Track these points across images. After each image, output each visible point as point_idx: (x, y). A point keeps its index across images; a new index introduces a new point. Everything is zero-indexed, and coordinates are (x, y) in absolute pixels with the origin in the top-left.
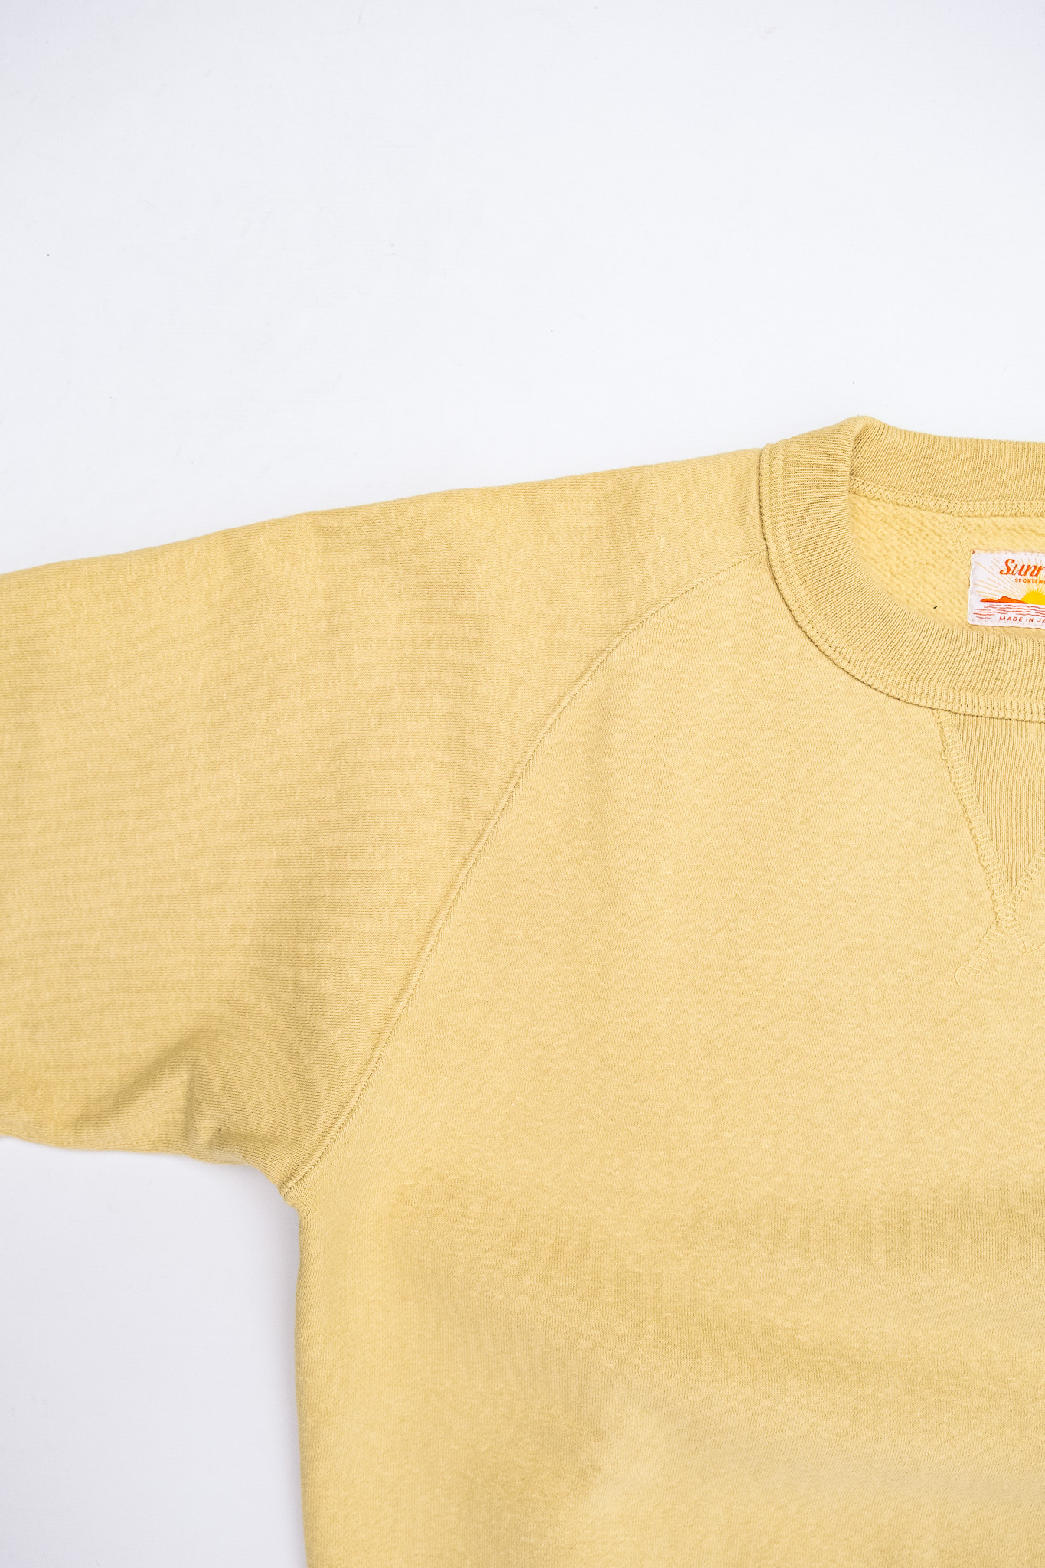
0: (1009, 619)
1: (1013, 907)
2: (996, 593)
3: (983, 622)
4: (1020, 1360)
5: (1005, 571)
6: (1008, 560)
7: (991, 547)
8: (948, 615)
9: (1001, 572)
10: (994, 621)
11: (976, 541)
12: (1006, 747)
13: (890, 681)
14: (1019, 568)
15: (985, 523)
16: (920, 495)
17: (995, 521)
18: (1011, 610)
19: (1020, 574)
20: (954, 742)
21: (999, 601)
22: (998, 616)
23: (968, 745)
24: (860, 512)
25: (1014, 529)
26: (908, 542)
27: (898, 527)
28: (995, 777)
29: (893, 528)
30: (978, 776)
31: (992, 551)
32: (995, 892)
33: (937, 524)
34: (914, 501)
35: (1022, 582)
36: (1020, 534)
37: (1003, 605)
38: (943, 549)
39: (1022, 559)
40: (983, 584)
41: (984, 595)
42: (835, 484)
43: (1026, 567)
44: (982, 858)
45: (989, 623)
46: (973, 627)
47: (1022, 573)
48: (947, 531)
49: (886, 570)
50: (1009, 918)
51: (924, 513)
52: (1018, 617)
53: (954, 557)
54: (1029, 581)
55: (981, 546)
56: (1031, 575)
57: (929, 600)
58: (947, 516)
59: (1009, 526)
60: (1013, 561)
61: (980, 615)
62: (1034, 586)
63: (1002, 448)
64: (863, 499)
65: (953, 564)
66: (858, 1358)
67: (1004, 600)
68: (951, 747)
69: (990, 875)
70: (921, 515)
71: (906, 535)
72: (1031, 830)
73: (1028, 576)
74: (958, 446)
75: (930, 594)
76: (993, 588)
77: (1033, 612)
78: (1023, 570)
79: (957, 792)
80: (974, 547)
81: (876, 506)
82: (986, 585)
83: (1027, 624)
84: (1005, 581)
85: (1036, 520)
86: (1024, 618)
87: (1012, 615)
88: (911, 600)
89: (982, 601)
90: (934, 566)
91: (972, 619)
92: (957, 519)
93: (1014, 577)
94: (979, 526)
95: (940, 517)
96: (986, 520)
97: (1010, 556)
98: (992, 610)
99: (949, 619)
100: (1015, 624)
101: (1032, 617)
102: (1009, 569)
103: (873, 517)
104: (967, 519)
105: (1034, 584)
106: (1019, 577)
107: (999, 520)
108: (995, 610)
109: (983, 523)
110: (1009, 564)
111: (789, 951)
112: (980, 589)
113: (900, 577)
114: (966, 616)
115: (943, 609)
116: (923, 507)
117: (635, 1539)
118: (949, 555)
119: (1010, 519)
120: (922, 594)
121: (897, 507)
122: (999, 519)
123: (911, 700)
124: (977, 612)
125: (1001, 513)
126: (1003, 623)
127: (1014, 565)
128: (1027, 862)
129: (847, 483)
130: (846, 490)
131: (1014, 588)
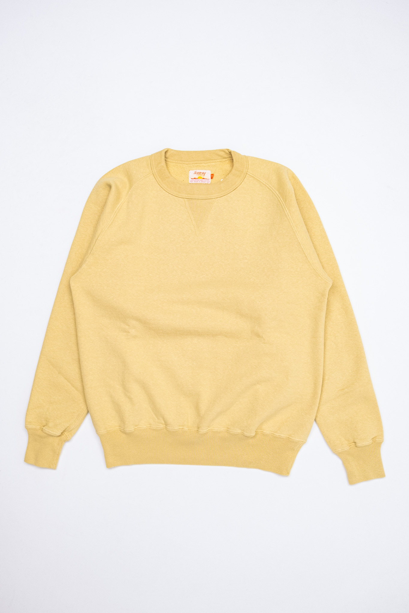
1: (199, 232)
7: (192, 169)
9: (194, 174)
10: (193, 182)
11: (190, 168)
12: (195, 204)
13: (175, 194)
23: (189, 204)
24: (169, 165)
25: (196, 166)
28: (194, 209)
29: (176, 167)
30: (191, 209)
32: (195, 229)
34: (179, 162)
37: (194, 179)
39: (198, 171)
41: (191, 178)
42: (162, 160)
44: (193, 223)
45: (193, 183)
46: (190, 184)
47: (197, 174)
48: (185, 167)
49: (175, 175)
50: (198, 234)
56: (199, 174)
61: (191, 181)
62: (200, 176)
63: (193, 152)
64: (170, 162)
65: (186, 173)
67: (194, 178)
68: (186, 204)
69: (195, 227)
70: (180, 164)
71: (178, 168)
72: (201, 218)
75: (182, 178)
76: (193, 176)
77: (200, 180)
79: (188, 213)
80: (190, 170)
81: (172, 164)
82: (191, 176)
83: (199, 182)
85: (200, 164)
87: (196, 181)
88: (179, 180)
90: (183, 173)
92: (186, 165)
95: (183, 165)
96: (191, 165)
97: (196, 171)
100: (197, 182)
104: (188, 165)
107: (194, 165)
113: (177, 176)
114: (189, 182)
115: (185, 181)
118: (185, 171)
119: (196, 164)
121: (176, 164)
123: (179, 197)
125: (194, 163)
126: (195, 183)
128: (201, 224)
129: (164, 159)
130: (164, 161)
131: (196, 176)
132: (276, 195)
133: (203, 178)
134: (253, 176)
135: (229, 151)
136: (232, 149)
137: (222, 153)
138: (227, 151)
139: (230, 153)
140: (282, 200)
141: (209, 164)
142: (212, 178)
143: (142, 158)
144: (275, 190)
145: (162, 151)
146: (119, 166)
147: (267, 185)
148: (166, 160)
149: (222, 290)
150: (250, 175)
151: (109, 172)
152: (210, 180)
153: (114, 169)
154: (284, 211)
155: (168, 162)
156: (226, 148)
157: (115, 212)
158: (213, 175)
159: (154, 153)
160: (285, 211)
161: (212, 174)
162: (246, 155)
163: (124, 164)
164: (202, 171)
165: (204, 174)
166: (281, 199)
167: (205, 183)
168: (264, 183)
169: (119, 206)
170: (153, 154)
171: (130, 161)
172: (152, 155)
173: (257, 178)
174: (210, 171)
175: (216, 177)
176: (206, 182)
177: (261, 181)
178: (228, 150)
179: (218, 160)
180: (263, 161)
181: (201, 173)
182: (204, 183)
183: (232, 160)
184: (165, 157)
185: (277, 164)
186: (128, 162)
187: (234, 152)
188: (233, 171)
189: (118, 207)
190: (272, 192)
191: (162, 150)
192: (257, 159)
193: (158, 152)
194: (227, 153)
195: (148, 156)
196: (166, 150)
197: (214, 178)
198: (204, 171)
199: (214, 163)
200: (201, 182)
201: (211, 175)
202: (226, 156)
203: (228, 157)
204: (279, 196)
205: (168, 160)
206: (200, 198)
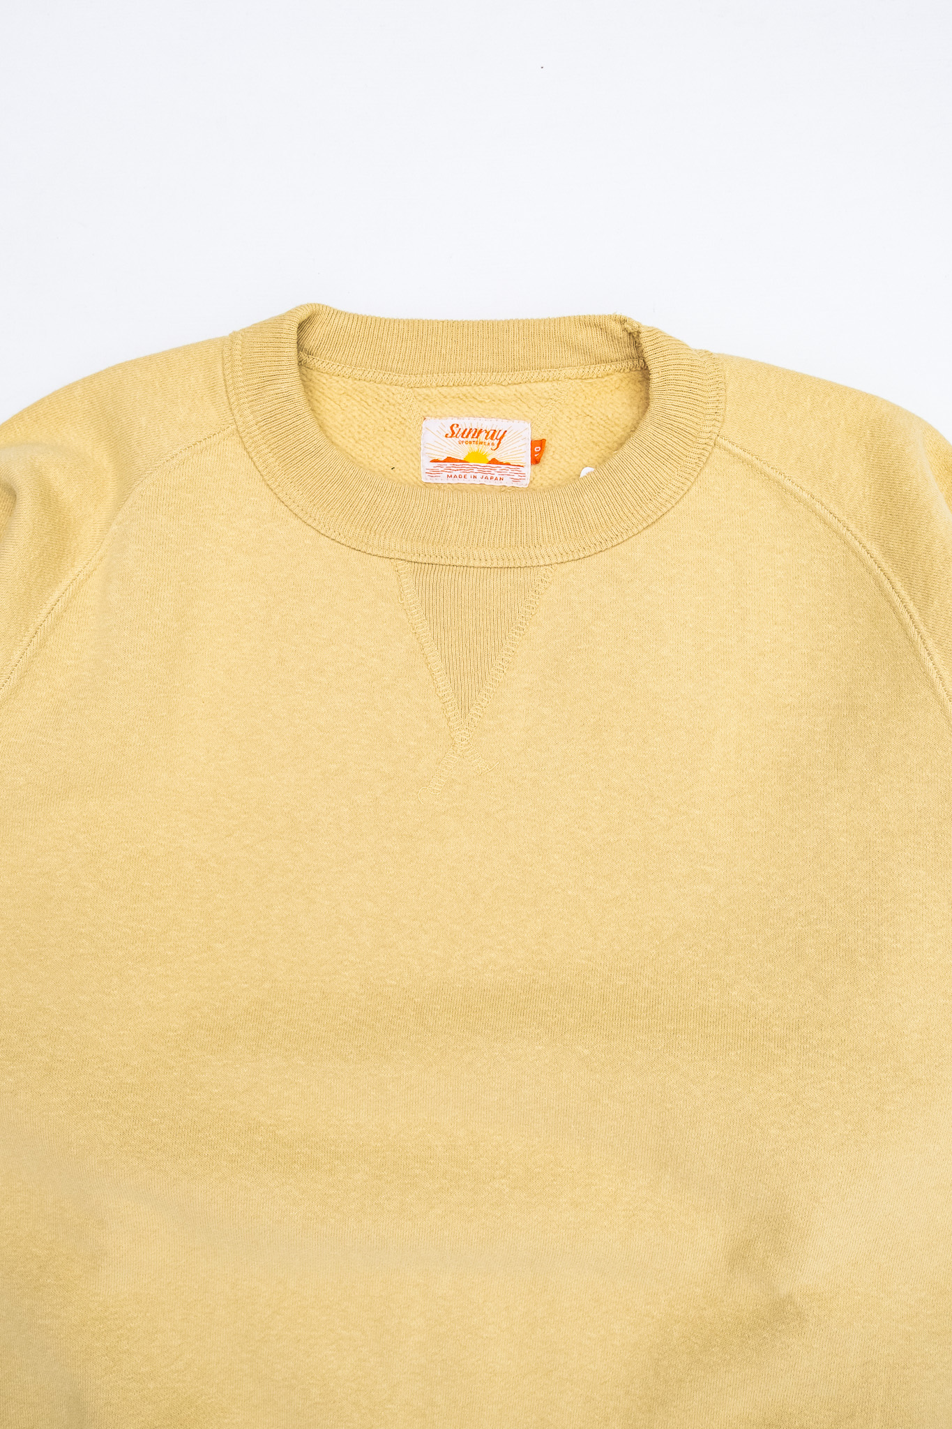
0: (455, 476)
1: (467, 733)
2: (442, 454)
3: (434, 480)
4: (482, 1144)
5: (450, 435)
6: (453, 425)
7: (439, 414)
8: (405, 474)
9: (446, 436)
10: (443, 479)
11: (426, 409)
12: (452, 590)
13: (350, 535)
14: (462, 431)
15: (432, 393)
16: (374, 370)
17: (440, 391)
18: (456, 469)
19: (462, 437)
20: (409, 588)
21: (444, 461)
22: (445, 474)
23: (420, 589)
24: (324, 387)
25: (459, 397)
26: (367, 412)
27: (358, 399)
28: (445, 617)
29: (354, 399)
30: (431, 616)
31: (440, 418)
32: (451, 719)
33: (391, 395)
34: (370, 375)
35: (464, 443)
36: (465, 401)
37: (449, 464)
38: (398, 417)
39: (466, 423)
40: (431, 447)
41: (432, 456)
42: (283, 363)
43: (468, 431)
44: (438, 690)
45: (439, 481)
46: (427, 485)
47: (464, 436)
48: (401, 402)
49: (349, 437)
50: (464, 743)
51: (379, 386)
52: (463, 474)
53: (407, 424)
54: (470, 443)
55: (430, 413)
56: (472, 437)
57: (387, 463)
58: (399, 388)
59: (453, 395)
60: (458, 425)
61: (432, 473)
62: (475, 447)
63: (440, 326)
64: (326, 375)
65: (407, 430)
66: (333, 1148)
67: (449, 460)
68: (406, 591)
69: (446, 704)
70: (377, 387)
71: (366, 406)
72: (479, 663)
73: (470, 438)
74: (401, 326)
75: (389, 457)
76: (439, 450)
77: (475, 470)
78: (466, 433)
79: (414, 632)
80: (424, 414)
81: (338, 382)
82: (434, 448)
83: (473, 481)
84: (449, 443)
85: (477, 388)
86: (468, 476)
87: (458, 473)
88: (373, 463)
89: (431, 461)
90: (390, 432)
91: (425, 478)
92: (408, 390)
93: (457, 440)
94: (427, 395)
95: (393, 389)
96: (433, 390)
97: (455, 421)
98: (440, 469)
99: (406, 478)
100: (462, 481)
101: (475, 474)
102: (453, 433)
103: (336, 391)
104: (416, 389)
105: (475, 445)
106: (462, 439)
107: (444, 390)
108: (442, 469)
109: (430, 393)
110: (454, 428)
111: (272, 777)
112: (428, 451)
113: (362, 443)
114: (420, 475)
115: (400, 470)
116: (377, 381)
117: (148, 1314)
118: (403, 421)
119: (454, 388)
120: (381, 457)
121: (356, 381)
122: (445, 388)
123: (370, 551)
124: (428, 471)
125: (446, 384)
126: (451, 480)
127: (458, 429)
128: (477, 693)
129: (295, 362)
130: (295, 368)
131: (457, 449)
132: (870, 562)
133: (494, 461)
134: (748, 456)
135: (625, 330)
136: (642, 318)
137: (591, 338)
138: (618, 327)
139: (634, 337)
140: (903, 593)
141: (523, 388)
142: (535, 461)
143: (185, 350)
144: (859, 535)
145: (282, 318)
146: (70, 388)
147: (818, 506)
148: (301, 363)
149: (586, 1052)
150: (730, 452)
151: (19, 417)
152: (528, 469)
153: (42, 401)
154: (916, 654)
155: (315, 373)
156: (609, 311)
157: (32, 630)
158: (542, 443)
159: (246, 324)
160: (924, 653)
161: (538, 437)
162: (714, 349)
163: (91, 379)
164: (487, 424)
165: (496, 437)
166: (898, 585)
167: (503, 483)
168: (805, 495)
169: (56, 595)
170: (237, 329)
171: (120, 366)
172: (233, 336)
173: (768, 470)
174: (528, 426)
175: (557, 457)
176: (507, 482)
177: (788, 484)
178: (623, 321)
179: (568, 372)
180: (798, 380)
181: (483, 435)
182: (498, 483)
183: (645, 372)
184: (300, 348)
185: (872, 399)
186: (114, 368)
187: (653, 331)
188: (647, 428)
189: (52, 600)
190: (846, 543)
191: (282, 311)
192: (770, 369)
193: (265, 323)
194: (614, 338)
195: (211, 342)
196: (303, 315)
197: (547, 457)
198: (500, 425)
199: (549, 384)
200: (483, 481)
201: (534, 444)
202: (608, 351)
203: (617, 356)
204: (889, 571)
205: (315, 362)
206: (477, 564)
